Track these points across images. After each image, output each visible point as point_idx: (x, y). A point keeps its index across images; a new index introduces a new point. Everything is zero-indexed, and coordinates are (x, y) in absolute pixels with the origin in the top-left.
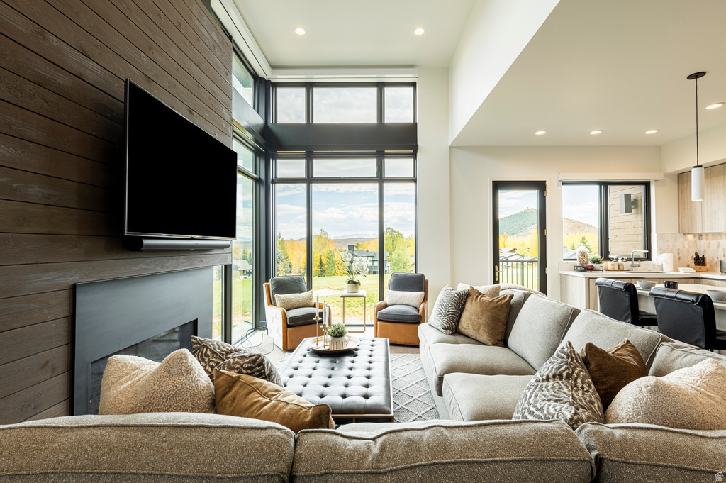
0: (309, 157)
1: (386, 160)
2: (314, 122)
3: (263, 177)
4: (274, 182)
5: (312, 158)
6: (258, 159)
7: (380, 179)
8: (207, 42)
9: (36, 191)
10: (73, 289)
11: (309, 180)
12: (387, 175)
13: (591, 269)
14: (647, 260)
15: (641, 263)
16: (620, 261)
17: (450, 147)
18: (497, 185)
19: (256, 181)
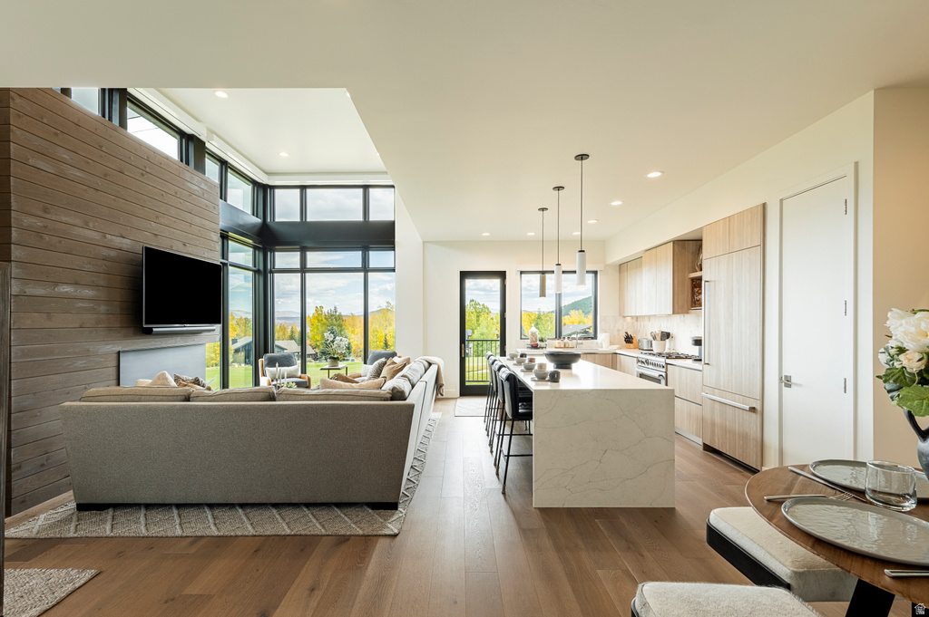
0: (303, 250)
1: (370, 252)
2: (308, 220)
3: (261, 268)
4: (271, 272)
5: (305, 251)
6: (257, 252)
7: (365, 269)
8: (197, 193)
9: (103, 308)
10: (119, 353)
11: (303, 270)
12: (372, 265)
13: (535, 347)
14: (592, 338)
15: (584, 341)
16: (566, 340)
17: (424, 242)
18: (464, 275)
19: (255, 272)
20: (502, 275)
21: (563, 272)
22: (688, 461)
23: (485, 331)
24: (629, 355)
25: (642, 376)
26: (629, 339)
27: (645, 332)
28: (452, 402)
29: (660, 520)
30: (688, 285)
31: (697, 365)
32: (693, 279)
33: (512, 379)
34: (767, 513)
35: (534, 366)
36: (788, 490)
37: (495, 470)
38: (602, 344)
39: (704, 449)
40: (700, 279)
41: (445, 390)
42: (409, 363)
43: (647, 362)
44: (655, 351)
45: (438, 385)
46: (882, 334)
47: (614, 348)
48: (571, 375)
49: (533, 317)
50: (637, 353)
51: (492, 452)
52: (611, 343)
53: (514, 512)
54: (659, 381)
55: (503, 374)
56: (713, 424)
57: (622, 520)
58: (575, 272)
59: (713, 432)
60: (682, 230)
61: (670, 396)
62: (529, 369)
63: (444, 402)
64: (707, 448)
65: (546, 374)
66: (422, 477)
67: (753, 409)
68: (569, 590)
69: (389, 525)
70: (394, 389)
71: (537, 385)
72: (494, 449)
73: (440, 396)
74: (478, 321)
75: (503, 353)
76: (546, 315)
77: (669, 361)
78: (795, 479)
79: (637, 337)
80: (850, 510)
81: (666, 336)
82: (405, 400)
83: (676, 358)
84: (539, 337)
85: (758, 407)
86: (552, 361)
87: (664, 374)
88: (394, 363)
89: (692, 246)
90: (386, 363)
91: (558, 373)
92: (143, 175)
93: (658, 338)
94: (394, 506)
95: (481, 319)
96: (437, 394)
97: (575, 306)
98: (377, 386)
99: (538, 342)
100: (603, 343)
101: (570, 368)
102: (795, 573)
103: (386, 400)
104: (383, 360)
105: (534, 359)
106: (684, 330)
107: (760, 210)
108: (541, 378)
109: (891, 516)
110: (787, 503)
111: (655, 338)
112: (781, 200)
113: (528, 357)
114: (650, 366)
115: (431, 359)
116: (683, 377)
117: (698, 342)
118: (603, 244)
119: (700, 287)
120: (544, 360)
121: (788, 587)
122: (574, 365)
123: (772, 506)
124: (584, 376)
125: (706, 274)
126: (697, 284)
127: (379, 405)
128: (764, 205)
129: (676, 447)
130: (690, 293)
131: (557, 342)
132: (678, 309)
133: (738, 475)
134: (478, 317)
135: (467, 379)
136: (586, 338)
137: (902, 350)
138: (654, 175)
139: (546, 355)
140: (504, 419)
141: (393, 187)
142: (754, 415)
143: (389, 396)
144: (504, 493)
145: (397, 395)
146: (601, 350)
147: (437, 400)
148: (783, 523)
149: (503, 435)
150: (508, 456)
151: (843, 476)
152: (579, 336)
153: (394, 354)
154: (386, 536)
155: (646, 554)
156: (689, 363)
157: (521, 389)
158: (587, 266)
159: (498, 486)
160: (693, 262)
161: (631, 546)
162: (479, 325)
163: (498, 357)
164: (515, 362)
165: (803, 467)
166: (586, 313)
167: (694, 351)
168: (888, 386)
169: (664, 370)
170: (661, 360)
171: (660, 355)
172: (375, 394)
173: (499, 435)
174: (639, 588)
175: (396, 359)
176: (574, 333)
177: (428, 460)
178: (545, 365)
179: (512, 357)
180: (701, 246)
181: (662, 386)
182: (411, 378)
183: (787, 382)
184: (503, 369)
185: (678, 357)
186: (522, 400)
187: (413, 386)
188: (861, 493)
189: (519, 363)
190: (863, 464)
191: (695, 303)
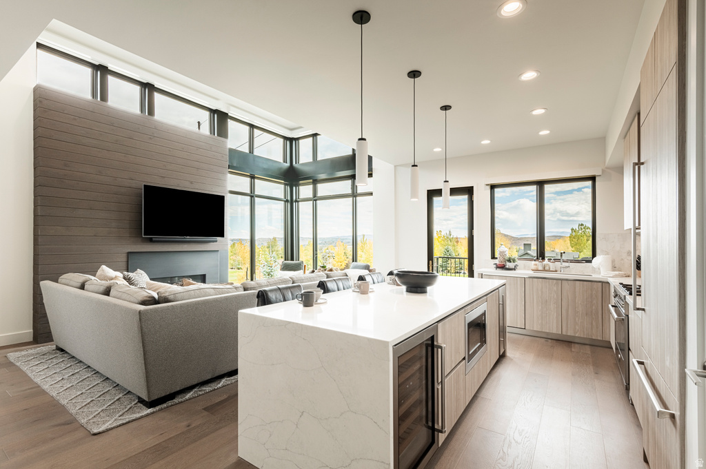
0: (315, 182)
2: (317, 160)
3: (289, 199)
4: (296, 201)
5: (317, 184)
6: (286, 188)
7: (354, 194)
10: (128, 253)
12: (360, 190)
17: (395, 166)
18: (432, 193)
19: (285, 201)
20: (470, 191)
84: (508, 256)
92: (150, 138)
99: (506, 263)
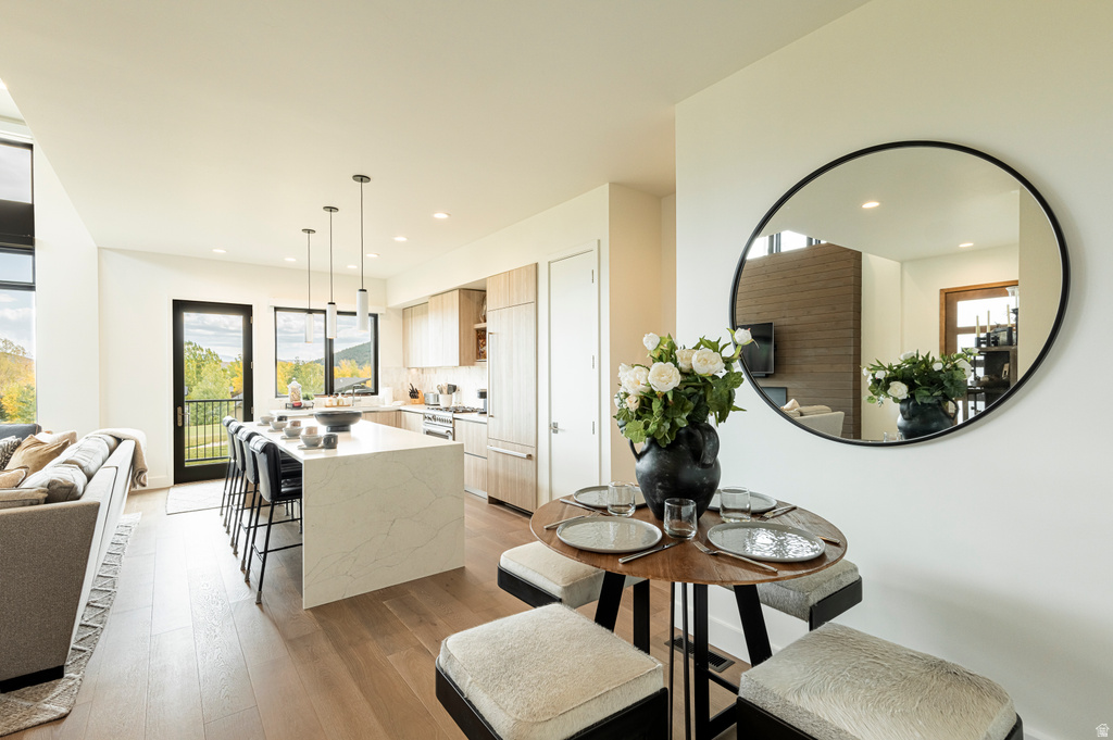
13: (298, 407)
14: (372, 394)
15: (363, 398)
16: (340, 396)
17: (99, 248)
18: (180, 306)
20: (246, 310)
21: (339, 313)
22: (477, 517)
23: (211, 386)
24: (415, 412)
25: (428, 433)
26: (414, 394)
27: (429, 387)
28: (162, 494)
29: (451, 584)
30: (473, 335)
31: (483, 418)
32: (478, 331)
33: (270, 450)
34: (547, 539)
35: (300, 431)
36: (560, 518)
37: (243, 576)
38: (383, 400)
39: (490, 503)
40: (484, 330)
41: (150, 478)
42: (74, 442)
43: (434, 418)
44: (442, 406)
45: (137, 470)
46: (616, 383)
47: (398, 405)
48: (350, 438)
49: (288, 368)
50: (423, 409)
51: (236, 553)
52: (395, 399)
53: (276, 623)
54: (447, 437)
55: (256, 445)
56: (497, 476)
57: (413, 594)
58: (355, 314)
59: (497, 483)
60: (468, 279)
61: (459, 451)
62: (293, 435)
63: (146, 497)
64: (493, 501)
65: (319, 439)
66: (110, 617)
67: (529, 456)
68: (355, 690)
69: (47, 706)
70: (51, 484)
71: (306, 454)
72: (241, 549)
73: (139, 487)
74: (198, 373)
75: (248, 417)
76: (307, 365)
77: (456, 416)
78: (564, 508)
79: (423, 391)
80: (599, 523)
81: (453, 389)
82: (78, 498)
83: (463, 412)
84: (302, 394)
85: (534, 455)
86: (325, 423)
87: (451, 430)
88: (39, 443)
89: (476, 296)
90: (19, 444)
91: (335, 437)
93: (445, 391)
94: (57, 673)
95: (204, 370)
96: (133, 485)
97: (349, 354)
98: (13, 484)
99: (302, 401)
100: (385, 399)
101: (348, 430)
102: (565, 588)
103: (38, 503)
104: (12, 439)
105: (299, 422)
106: (471, 381)
107: (534, 267)
108: (312, 444)
109: (621, 522)
110: (560, 527)
111: (441, 392)
112: (549, 263)
113: (289, 421)
114: (438, 422)
115: (120, 432)
116: (470, 431)
117: (483, 395)
118: (384, 282)
119: (485, 339)
120: (314, 422)
121: (560, 601)
122: (353, 427)
123: (550, 533)
124: (363, 439)
125: (490, 326)
126: (481, 335)
127: (21, 514)
128: (537, 264)
129: (466, 504)
130: (476, 344)
131: (328, 400)
132: (464, 361)
133: (518, 521)
134: (198, 367)
135: (186, 459)
136: (366, 394)
137: (627, 395)
138: (441, 216)
139: (316, 416)
140: (255, 505)
141: (30, 146)
142: (530, 461)
143: (42, 496)
144: (259, 603)
145: (58, 492)
146: (383, 407)
147: (131, 494)
148: (558, 544)
149: (256, 526)
150: (266, 552)
151: (593, 499)
152: (356, 391)
153: (36, 429)
154: (41, 724)
155: (439, 621)
156: (475, 416)
157: (284, 462)
158: (370, 307)
159: (248, 596)
160: (478, 312)
161: (423, 619)
162: (201, 379)
163: (241, 423)
164: (271, 427)
165: (569, 497)
166: (360, 364)
167: (479, 404)
168: (620, 423)
169: (451, 425)
170: (449, 415)
171: (447, 409)
172: (8, 496)
173: (249, 527)
174: (443, 644)
175: (40, 437)
176: (348, 388)
177: (120, 588)
178: (316, 428)
179: (266, 422)
180: (484, 298)
181: (450, 442)
182: (84, 464)
183: (554, 428)
184: (255, 438)
185: (465, 411)
186: (285, 476)
187: (90, 477)
188: (605, 509)
189: (278, 429)
190: (606, 488)
191: (481, 355)
